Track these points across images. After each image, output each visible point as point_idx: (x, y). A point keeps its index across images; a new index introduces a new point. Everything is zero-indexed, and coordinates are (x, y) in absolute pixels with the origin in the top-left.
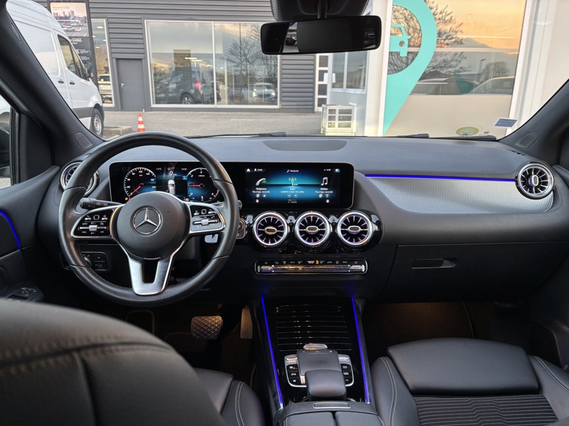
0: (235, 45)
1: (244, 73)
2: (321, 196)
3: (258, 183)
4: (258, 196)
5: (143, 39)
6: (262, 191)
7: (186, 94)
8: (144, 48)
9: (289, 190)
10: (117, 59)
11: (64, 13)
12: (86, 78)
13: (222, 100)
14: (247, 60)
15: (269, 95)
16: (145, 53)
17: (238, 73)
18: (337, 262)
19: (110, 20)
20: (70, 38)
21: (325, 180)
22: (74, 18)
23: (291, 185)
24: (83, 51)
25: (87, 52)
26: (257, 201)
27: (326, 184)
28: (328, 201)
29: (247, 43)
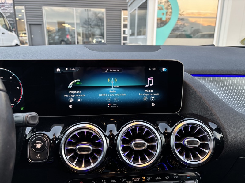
0: (86, 21)
1: (90, 32)
2: (145, 99)
3: (70, 85)
4: (71, 100)
5: (42, 15)
6: (75, 94)
7: (63, 41)
8: (43, 20)
9: (108, 93)
10: (30, 25)
11: (1, 1)
12: (11, 31)
13: (80, 44)
14: (91, 27)
15: (101, 42)
16: (43, 22)
17: (87, 33)
18: (167, 178)
19: (27, 7)
20: (4, 13)
21: (150, 81)
22: (6, 4)
23: (110, 87)
24: (11, 19)
25: (12, 19)
26: (71, 107)
27: (151, 85)
28: (153, 105)
29: (91, 20)
